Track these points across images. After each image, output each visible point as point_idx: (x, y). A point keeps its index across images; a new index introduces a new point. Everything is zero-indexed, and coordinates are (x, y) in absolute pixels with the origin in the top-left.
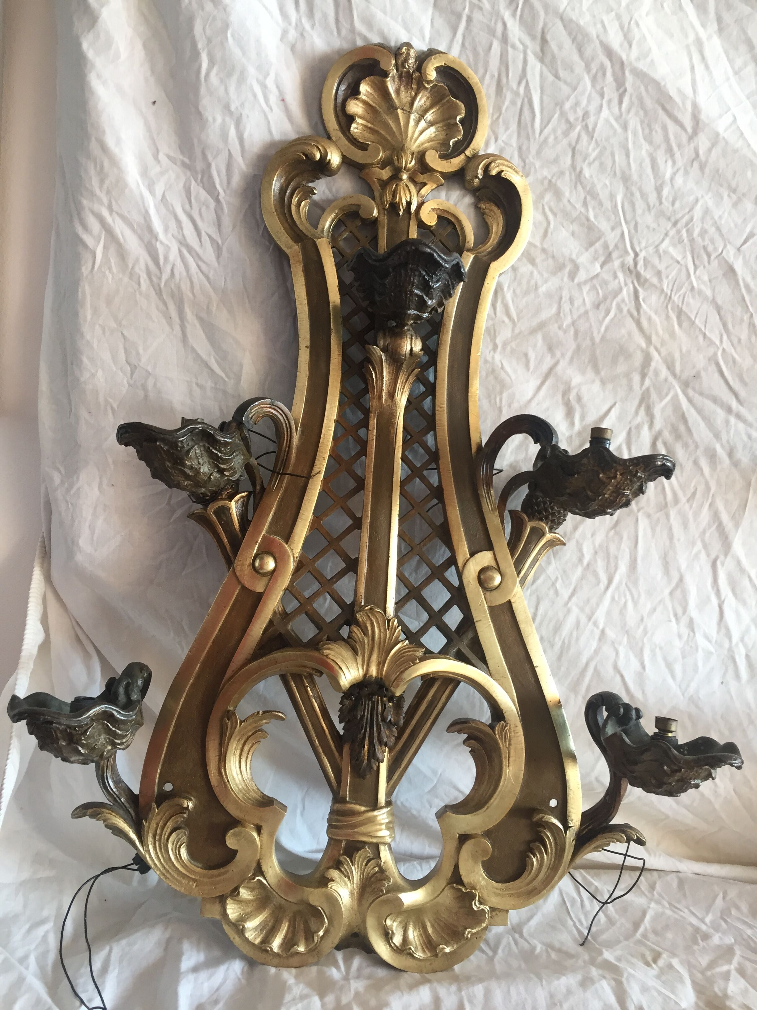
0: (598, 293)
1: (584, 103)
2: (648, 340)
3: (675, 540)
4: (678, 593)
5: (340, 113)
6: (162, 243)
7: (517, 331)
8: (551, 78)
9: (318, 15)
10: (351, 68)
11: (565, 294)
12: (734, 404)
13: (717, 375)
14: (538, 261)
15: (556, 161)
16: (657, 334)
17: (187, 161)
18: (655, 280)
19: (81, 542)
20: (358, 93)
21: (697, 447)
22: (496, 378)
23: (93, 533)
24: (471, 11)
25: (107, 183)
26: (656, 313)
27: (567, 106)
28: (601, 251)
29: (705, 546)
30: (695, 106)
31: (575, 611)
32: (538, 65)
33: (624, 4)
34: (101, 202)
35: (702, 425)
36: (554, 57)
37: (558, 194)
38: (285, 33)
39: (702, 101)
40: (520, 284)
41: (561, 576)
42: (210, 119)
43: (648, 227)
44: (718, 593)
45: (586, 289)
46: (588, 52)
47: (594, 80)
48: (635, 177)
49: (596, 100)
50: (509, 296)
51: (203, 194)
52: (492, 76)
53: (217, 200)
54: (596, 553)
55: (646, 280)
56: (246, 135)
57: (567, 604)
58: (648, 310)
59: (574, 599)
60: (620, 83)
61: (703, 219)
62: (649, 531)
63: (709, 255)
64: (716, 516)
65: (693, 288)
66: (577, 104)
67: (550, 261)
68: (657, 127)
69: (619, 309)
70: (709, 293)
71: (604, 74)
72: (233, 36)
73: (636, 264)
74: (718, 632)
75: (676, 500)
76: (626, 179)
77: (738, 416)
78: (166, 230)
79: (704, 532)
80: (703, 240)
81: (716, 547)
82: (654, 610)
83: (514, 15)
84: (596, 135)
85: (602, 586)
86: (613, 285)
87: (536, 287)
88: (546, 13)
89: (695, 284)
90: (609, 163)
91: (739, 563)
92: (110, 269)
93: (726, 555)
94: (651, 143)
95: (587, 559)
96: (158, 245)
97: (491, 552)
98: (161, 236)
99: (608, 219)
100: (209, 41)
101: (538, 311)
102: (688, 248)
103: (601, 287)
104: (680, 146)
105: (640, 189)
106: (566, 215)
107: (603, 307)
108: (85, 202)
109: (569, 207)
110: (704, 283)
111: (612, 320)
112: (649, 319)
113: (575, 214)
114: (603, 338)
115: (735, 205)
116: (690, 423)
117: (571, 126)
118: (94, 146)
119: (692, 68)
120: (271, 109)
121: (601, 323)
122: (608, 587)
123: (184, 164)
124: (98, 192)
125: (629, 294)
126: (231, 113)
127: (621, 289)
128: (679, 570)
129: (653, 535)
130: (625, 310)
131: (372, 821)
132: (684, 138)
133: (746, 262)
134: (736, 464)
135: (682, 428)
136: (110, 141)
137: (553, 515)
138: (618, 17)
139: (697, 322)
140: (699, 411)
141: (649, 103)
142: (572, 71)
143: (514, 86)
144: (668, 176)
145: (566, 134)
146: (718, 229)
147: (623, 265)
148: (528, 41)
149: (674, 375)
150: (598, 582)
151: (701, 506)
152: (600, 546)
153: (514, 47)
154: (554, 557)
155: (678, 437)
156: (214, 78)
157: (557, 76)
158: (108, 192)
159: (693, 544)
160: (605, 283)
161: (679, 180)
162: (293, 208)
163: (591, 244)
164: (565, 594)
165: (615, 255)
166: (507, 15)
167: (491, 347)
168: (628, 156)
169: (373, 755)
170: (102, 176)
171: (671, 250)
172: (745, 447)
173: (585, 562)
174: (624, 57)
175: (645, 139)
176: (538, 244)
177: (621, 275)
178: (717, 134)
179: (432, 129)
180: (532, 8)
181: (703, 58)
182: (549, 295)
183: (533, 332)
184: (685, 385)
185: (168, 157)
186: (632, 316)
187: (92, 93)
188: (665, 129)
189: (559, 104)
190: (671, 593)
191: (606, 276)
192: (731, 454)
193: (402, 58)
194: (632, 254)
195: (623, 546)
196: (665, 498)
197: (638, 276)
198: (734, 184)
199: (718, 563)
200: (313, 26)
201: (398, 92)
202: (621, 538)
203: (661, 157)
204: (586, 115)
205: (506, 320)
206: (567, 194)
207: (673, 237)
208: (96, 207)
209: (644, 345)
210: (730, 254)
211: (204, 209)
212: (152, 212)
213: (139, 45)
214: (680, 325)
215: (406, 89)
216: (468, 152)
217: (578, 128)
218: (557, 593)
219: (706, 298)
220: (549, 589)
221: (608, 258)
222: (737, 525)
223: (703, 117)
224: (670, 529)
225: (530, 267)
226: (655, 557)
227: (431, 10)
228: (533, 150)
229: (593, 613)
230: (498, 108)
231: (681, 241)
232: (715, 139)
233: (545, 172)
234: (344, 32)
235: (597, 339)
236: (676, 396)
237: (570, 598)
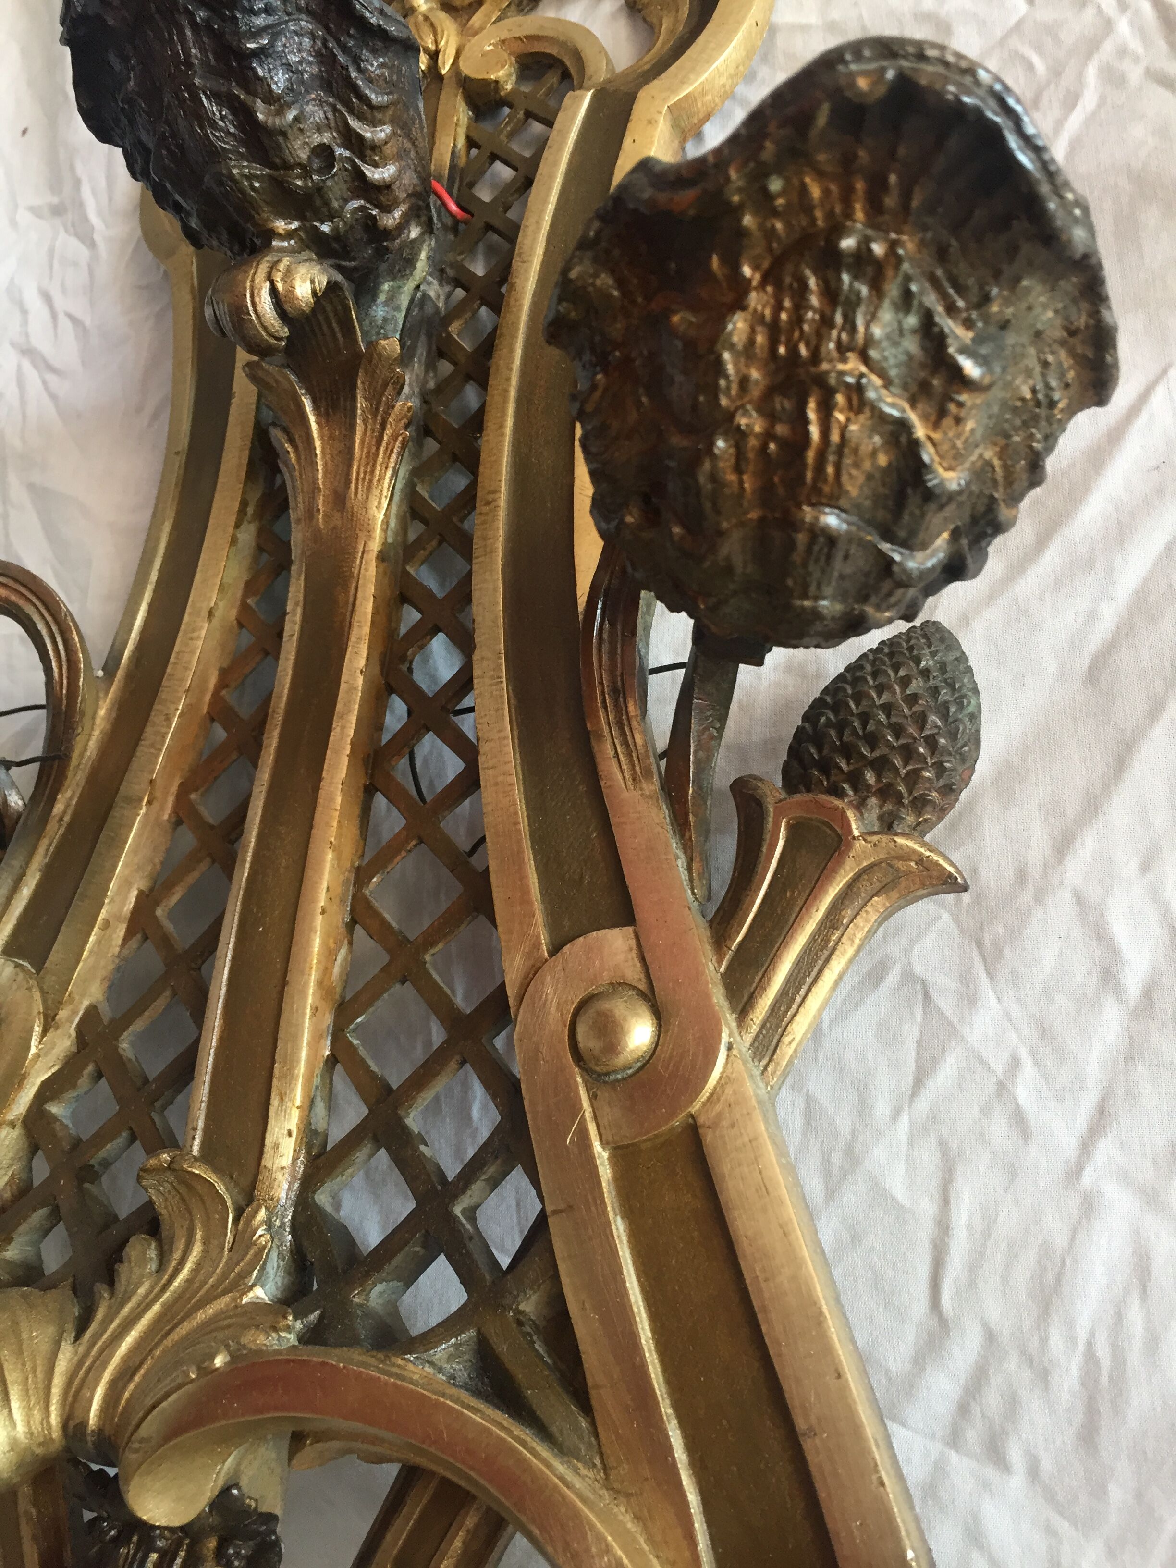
0: (1030, 67)
31: (1120, 1204)
41: (1033, 1053)
53: (92, 244)
69: (1113, 78)
97: (629, 930)
103: (1039, 48)
111: (1091, 119)
127: (1108, 25)
130: (1135, 74)
137: (881, 765)
154: (990, 974)
160: (1051, 30)
164: (1062, 1128)
185: (30, 209)
218: (1022, 1126)
220: (986, 1111)
237: (1087, 1146)
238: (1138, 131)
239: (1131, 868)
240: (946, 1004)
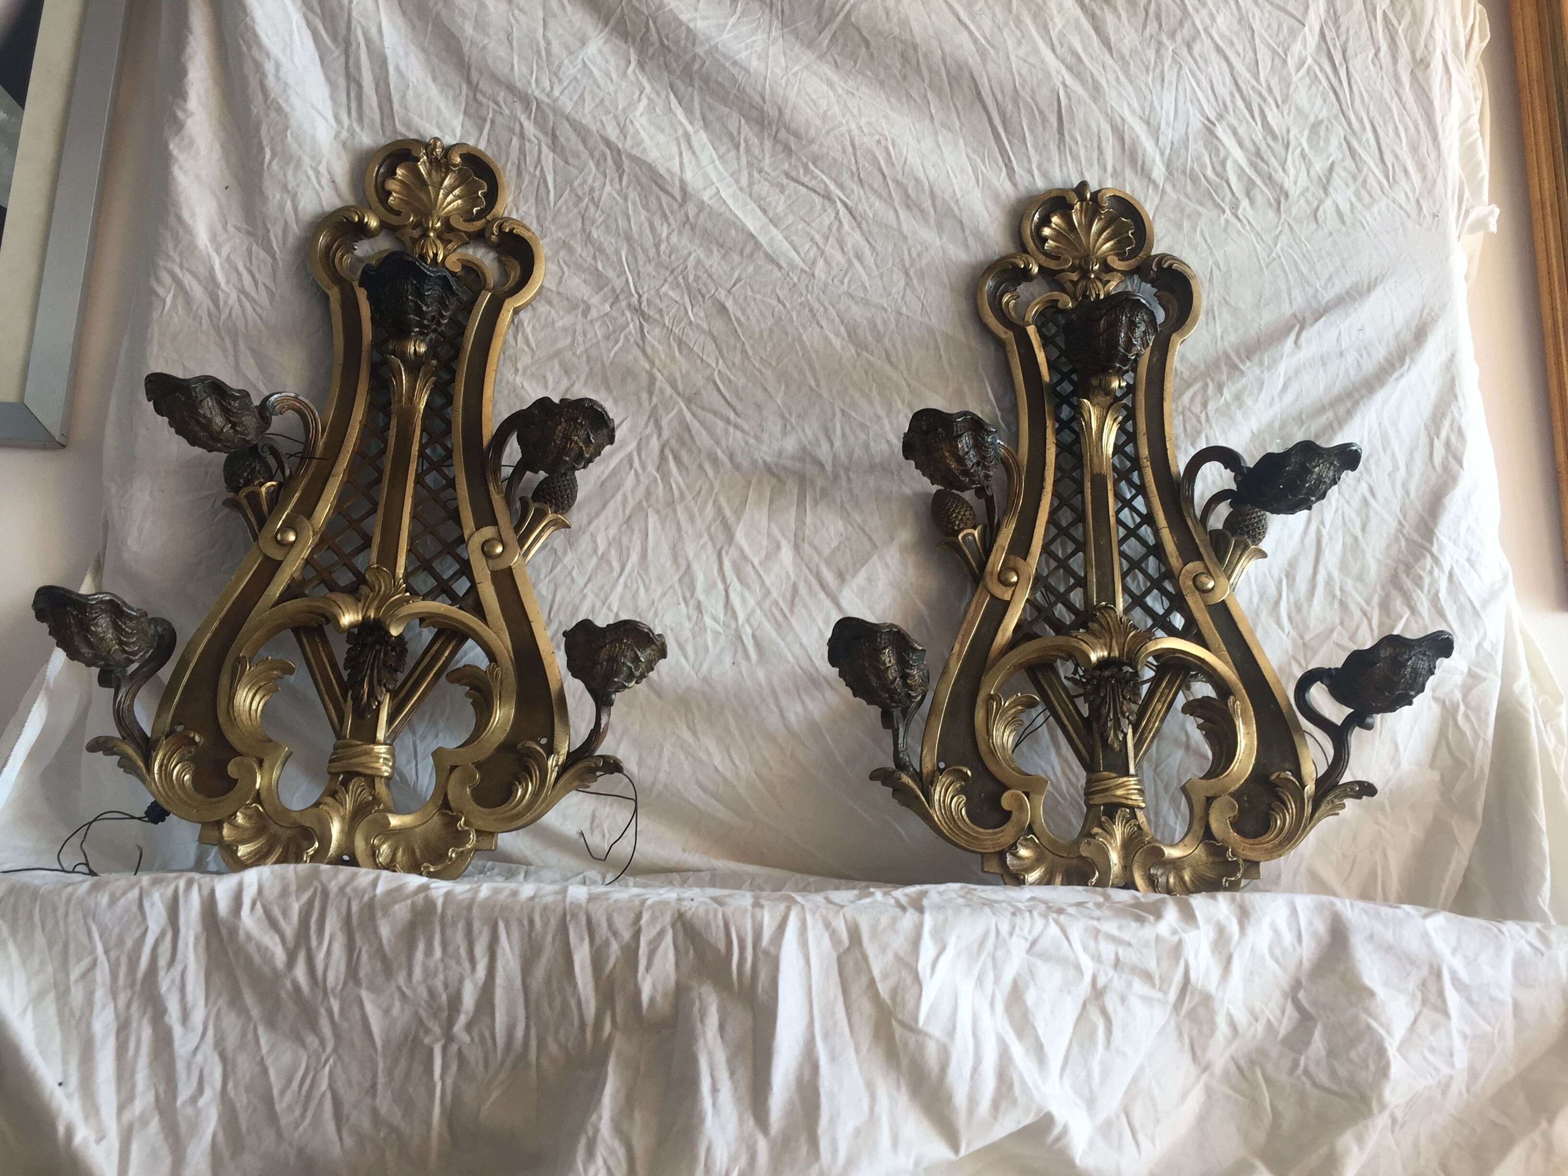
0: (608, 327)
1: (590, 181)
2: (652, 363)
3: (683, 533)
4: (686, 578)
5: (380, 190)
6: (223, 291)
7: (536, 358)
8: (562, 163)
9: (366, 121)
10: (388, 157)
11: (579, 328)
12: (732, 416)
13: (715, 393)
14: (555, 302)
15: (569, 225)
16: (660, 360)
17: (250, 229)
18: (657, 317)
19: (129, 542)
20: (395, 174)
21: (700, 452)
22: (517, 396)
23: (140, 534)
24: (494, 115)
25: (181, 246)
26: (659, 342)
27: (576, 183)
28: (609, 294)
29: (711, 538)
30: (683, 182)
31: (590, 597)
32: (551, 155)
33: (620, 108)
34: (174, 261)
35: (704, 433)
36: (563, 147)
37: (571, 250)
38: (337, 134)
39: (689, 176)
40: (539, 320)
41: (577, 565)
42: (271, 197)
43: (649, 275)
44: (724, 580)
45: (597, 325)
46: (591, 143)
47: (598, 164)
48: (636, 236)
49: (600, 177)
50: (529, 330)
51: (262, 254)
52: (513, 163)
53: (274, 258)
54: (610, 544)
55: (649, 316)
56: (300, 208)
57: (582, 590)
58: (652, 341)
59: (589, 586)
60: (619, 165)
61: (696, 268)
62: (659, 528)
63: (703, 297)
64: (719, 511)
65: (691, 322)
66: (584, 182)
67: (565, 303)
68: (652, 199)
69: (627, 339)
70: (705, 326)
71: (605, 159)
72: (292, 134)
73: (640, 304)
74: (725, 614)
75: (682, 497)
76: (628, 238)
77: (736, 426)
78: (228, 282)
79: (709, 527)
80: (698, 284)
81: (721, 537)
82: (665, 594)
83: (529, 117)
84: (601, 204)
85: (615, 574)
86: (621, 321)
87: (553, 322)
88: (555, 115)
89: (692, 319)
90: (614, 226)
91: (742, 552)
92: (177, 313)
93: (730, 545)
94: (648, 210)
95: (601, 549)
96: (220, 293)
97: (496, 528)
98: (223, 285)
99: (615, 270)
100: (272, 139)
101: (555, 341)
102: (685, 291)
103: (611, 323)
104: (672, 212)
105: (641, 246)
106: (579, 267)
107: (612, 338)
108: (161, 263)
109: (580, 261)
110: (700, 318)
111: (620, 349)
112: (653, 347)
113: (585, 266)
114: (612, 363)
115: (724, 257)
116: (693, 432)
117: (580, 199)
118: (172, 219)
119: (681, 154)
120: (322, 187)
121: (610, 350)
122: (620, 575)
123: (248, 233)
124: (172, 253)
125: (635, 328)
126: (288, 191)
127: (627, 324)
128: (687, 559)
129: (663, 529)
130: (632, 341)
131: (369, 753)
132: (675, 206)
133: (736, 302)
134: (737, 467)
135: (686, 437)
136: (186, 215)
137: (556, 499)
138: (616, 117)
139: (695, 349)
140: (702, 423)
141: (644, 180)
142: (579, 157)
143: (531, 170)
144: (664, 235)
145: (576, 205)
146: (710, 276)
147: (629, 305)
148: (541, 136)
149: (678, 393)
150: (612, 570)
151: (706, 502)
152: (614, 538)
153: (530, 141)
154: (571, 548)
155: (683, 444)
156: (275, 166)
157: (567, 162)
158: (181, 253)
159: (701, 536)
160: (614, 320)
161: (674, 239)
162: (337, 260)
163: (601, 289)
164: (581, 581)
165: (621, 297)
166: (523, 118)
167: (513, 371)
168: (629, 221)
169: (372, 694)
170: (177, 240)
171: (671, 293)
172: (743, 451)
173: (600, 552)
174: (620, 146)
175: (643, 207)
176: (554, 289)
177: (628, 314)
178: (703, 202)
179: (459, 201)
180: (543, 112)
181: (690, 146)
182: (565, 329)
183: (551, 358)
184: (689, 401)
185: (237, 228)
186: (638, 345)
187: (174, 179)
188: (659, 199)
189: (570, 183)
190: (680, 580)
191: (614, 314)
192: (731, 458)
193: (430, 148)
194: (636, 296)
195: (634, 538)
196: (673, 495)
197: (643, 314)
198: (721, 241)
199: (723, 552)
200: (362, 128)
201: (429, 173)
202: (633, 531)
203: (657, 222)
204: (592, 190)
205: (526, 348)
206: (579, 250)
207: (671, 283)
208: (169, 265)
209: (648, 367)
210: (722, 295)
211: (262, 266)
212: (217, 267)
213: (217, 147)
214: (680, 351)
215: (436, 171)
216: (488, 218)
217: (586, 200)
218: (573, 580)
219: (703, 331)
220: (565, 577)
221: (616, 300)
222: (738, 519)
223: (689, 189)
224: (678, 523)
225: (548, 307)
226: (665, 548)
227: (461, 117)
228: (549, 218)
229: (607, 598)
230: (519, 187)
231: (678, 285)
232: (701, 206)
233: (560, 234)
234: (388, 133)
235: (607, 364)
236: (680, 411)
237: (585, 586)
238: (630, 357)
239: (603, 529)
240: (560, 554)
